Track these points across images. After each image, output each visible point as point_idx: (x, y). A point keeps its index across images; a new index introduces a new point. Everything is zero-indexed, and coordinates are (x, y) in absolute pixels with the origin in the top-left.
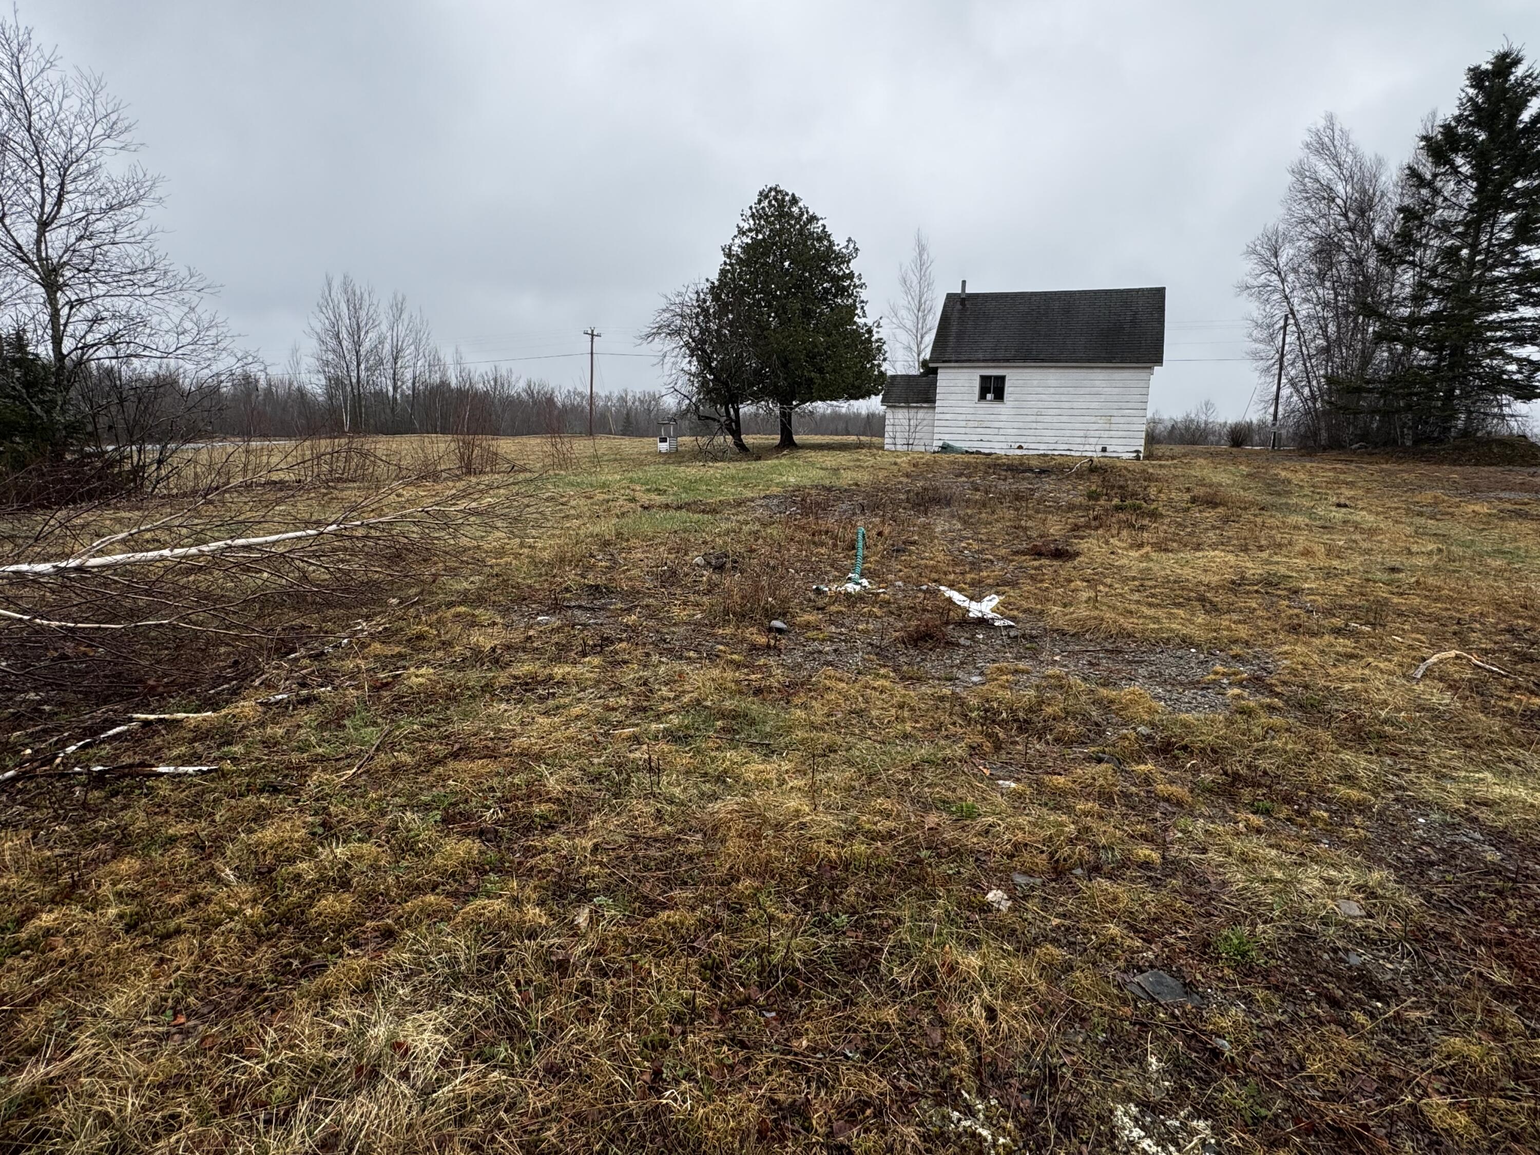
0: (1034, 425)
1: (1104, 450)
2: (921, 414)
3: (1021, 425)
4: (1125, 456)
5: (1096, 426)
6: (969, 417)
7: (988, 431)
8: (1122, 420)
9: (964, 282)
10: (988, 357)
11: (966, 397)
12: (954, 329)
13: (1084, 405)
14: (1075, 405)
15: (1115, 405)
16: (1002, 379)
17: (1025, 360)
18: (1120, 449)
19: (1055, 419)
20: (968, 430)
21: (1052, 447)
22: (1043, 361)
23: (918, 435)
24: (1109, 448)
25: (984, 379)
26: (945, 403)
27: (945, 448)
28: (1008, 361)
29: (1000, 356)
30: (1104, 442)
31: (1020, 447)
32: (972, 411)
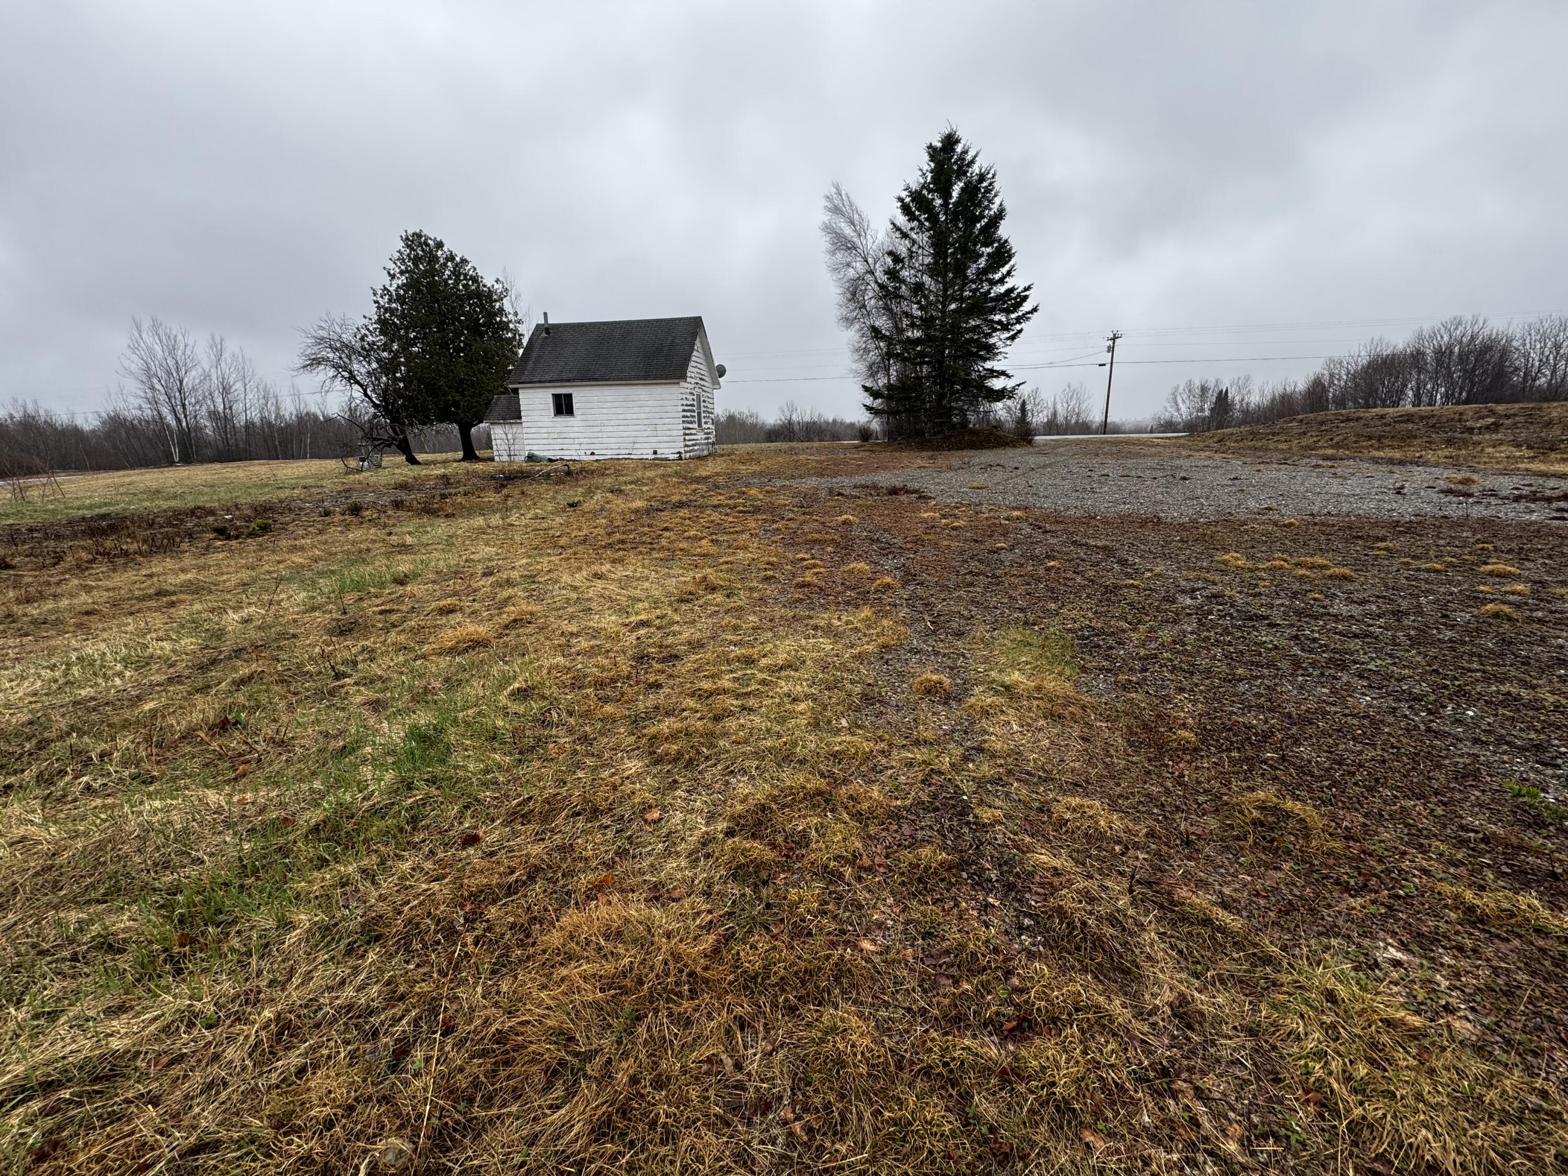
0: (600, 435)
1: (655, 453)
2: (515, 428)
3: (591, 435)
4: (672, 457)
5: (646, 434)
6: (550, 430)
7: (566, 441)
8: (665, 427)
9: (545, 314)
10: (555, 377)
11: (544, 413)
12: (534, 354)
13: (635, 416)
14: (628, 416)
15: (658, 415)
16: (569, 397)
17: (582, 380)
18: (666, 451)
19: (615, 429)
20: (551, 441)
21: (617, 452)
22: (596, 380)
23: (517, 447)
24: (659, 451)
25: (557, 397)
26: (529, 419)
27: (531, 458)
28: (569, 381)
29: (565, 377)
30: (656, 446)
31: (593, 454)
32: (551, 424)
